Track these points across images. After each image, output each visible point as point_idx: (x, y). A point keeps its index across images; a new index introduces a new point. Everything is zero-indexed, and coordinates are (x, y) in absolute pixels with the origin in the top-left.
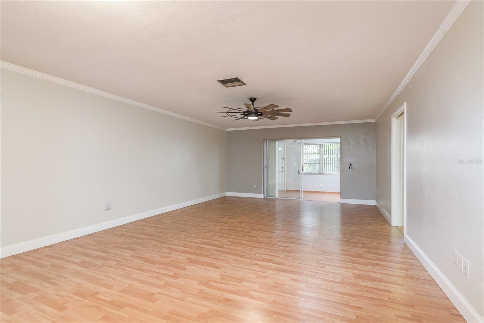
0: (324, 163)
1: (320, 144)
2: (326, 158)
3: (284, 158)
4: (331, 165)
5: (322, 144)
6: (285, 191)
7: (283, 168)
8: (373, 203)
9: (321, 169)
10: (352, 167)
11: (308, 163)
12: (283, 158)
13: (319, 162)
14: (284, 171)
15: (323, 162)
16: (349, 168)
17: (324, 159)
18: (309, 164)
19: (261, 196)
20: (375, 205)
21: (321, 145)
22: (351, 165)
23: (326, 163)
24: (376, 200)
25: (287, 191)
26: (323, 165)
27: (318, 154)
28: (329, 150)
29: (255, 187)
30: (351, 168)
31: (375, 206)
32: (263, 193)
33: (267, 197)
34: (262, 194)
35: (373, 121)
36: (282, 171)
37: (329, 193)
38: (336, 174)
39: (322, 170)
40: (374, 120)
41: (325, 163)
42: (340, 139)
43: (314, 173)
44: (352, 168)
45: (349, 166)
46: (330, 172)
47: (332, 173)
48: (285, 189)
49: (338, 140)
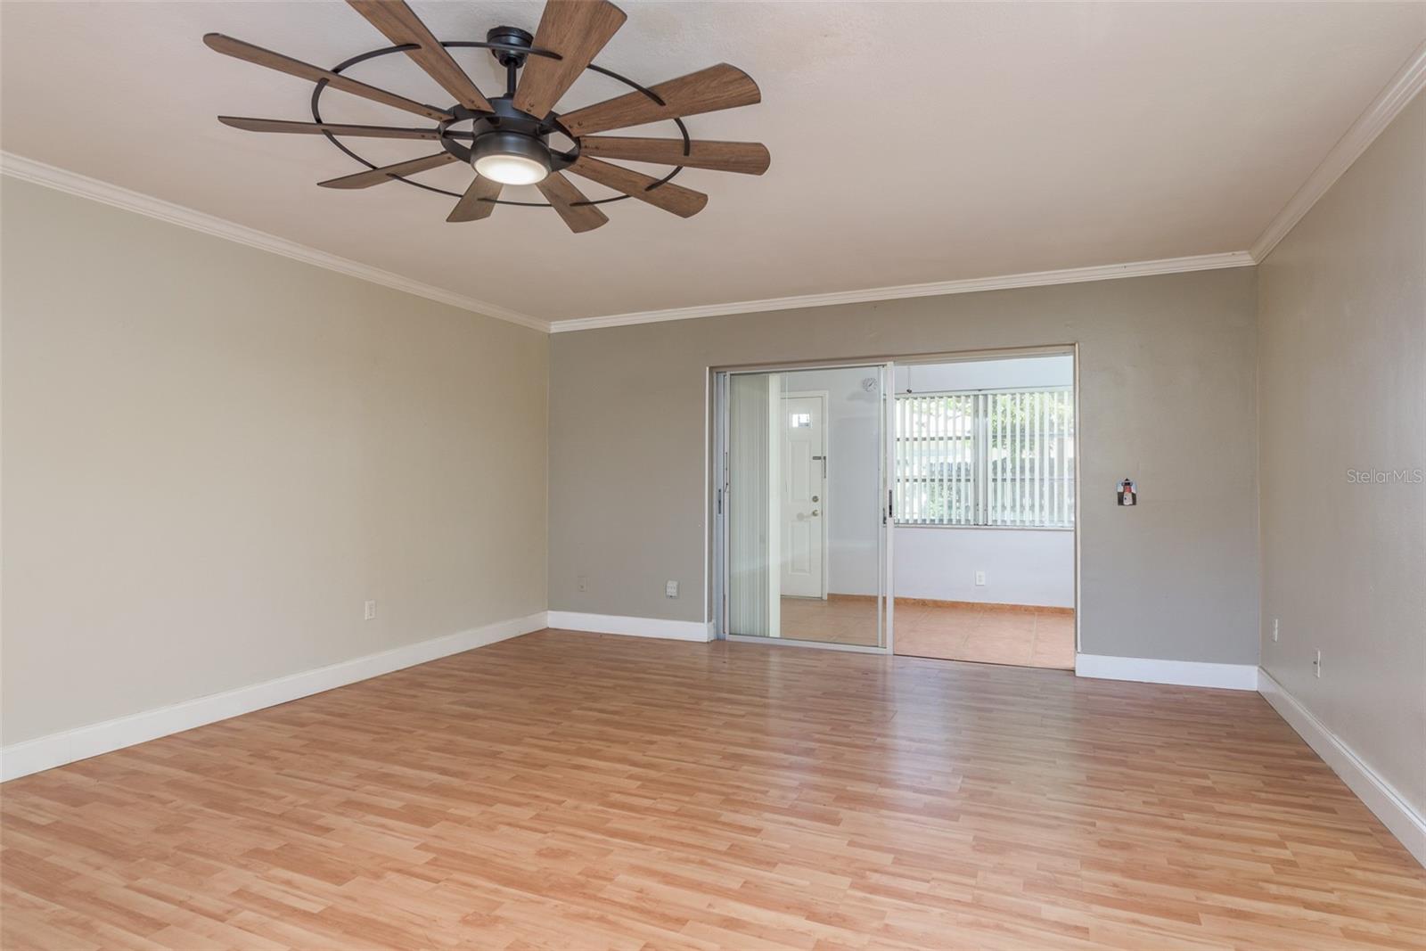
0: (995, 480)
1: (976, 396)
2: (1004, 460)
3: (819, 458)
4: (1022, 487)
5: (986, 396)
6: (825, 597)
7: (815, 499)
8: (1243, 677)
9: (981, 506)
10: (1134, 495)
11: (933, 480)
12: (815, 458)
13: (971, 475)
14: (819, 512)
15: (991, 476)
16: (1121, 501)
17: (995, 463)
18: (936, 483)
19: (699, 632)
20: (1257, 692)
21: (980, 398)
22: (1127, 484)
23: (1004, 480)
24: (1261, 667)
25: (834, 598)
26: (991, 484)
27: (968, 438)
28: (1013, 427)
29: (672, 588)
30: (1128, 500)
31: (1258, 699)
32: (710, 620)
33: (729, 637)
34: (703, 622)
35: (1244, 259)
36: (814, 514)
37: (1015, 610)
38: (1047, 524)
39: (986, 510)
40: (1249, 257)
41: (999, 477)
42: (1071, 358)
43: (950, 520)
44: (1134, 502)
45: (1121, 489)
46: (1027, 516)
47: (1037, 519)
48: (827, 591)
49: (1061, 367)
